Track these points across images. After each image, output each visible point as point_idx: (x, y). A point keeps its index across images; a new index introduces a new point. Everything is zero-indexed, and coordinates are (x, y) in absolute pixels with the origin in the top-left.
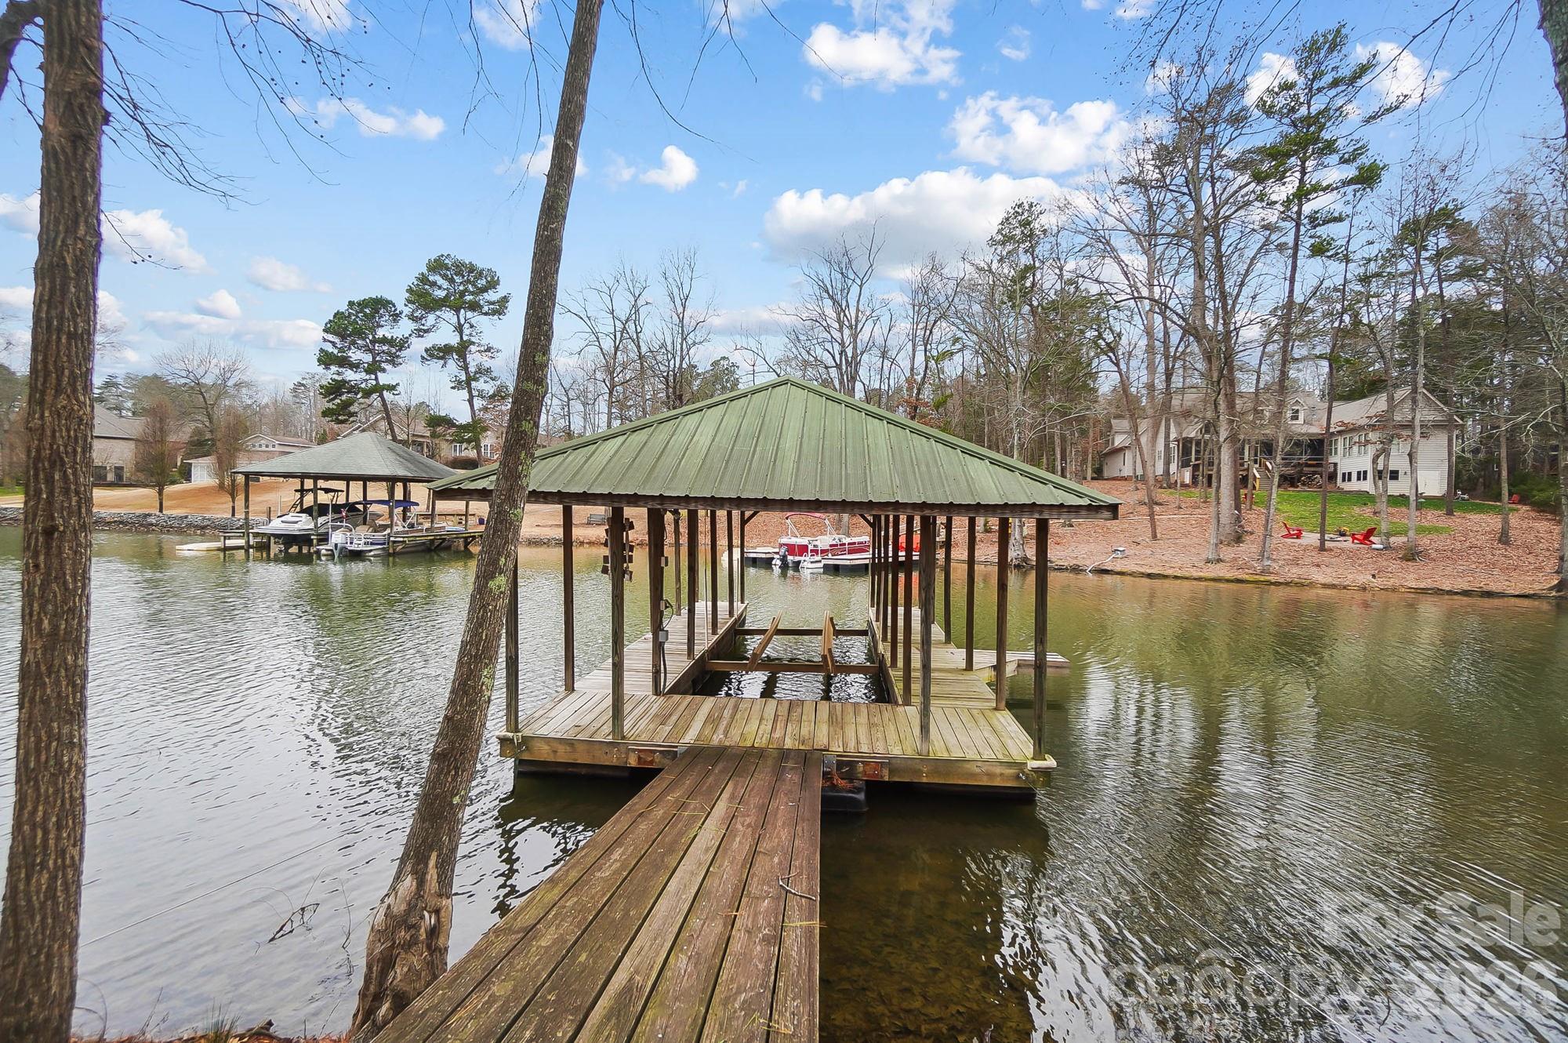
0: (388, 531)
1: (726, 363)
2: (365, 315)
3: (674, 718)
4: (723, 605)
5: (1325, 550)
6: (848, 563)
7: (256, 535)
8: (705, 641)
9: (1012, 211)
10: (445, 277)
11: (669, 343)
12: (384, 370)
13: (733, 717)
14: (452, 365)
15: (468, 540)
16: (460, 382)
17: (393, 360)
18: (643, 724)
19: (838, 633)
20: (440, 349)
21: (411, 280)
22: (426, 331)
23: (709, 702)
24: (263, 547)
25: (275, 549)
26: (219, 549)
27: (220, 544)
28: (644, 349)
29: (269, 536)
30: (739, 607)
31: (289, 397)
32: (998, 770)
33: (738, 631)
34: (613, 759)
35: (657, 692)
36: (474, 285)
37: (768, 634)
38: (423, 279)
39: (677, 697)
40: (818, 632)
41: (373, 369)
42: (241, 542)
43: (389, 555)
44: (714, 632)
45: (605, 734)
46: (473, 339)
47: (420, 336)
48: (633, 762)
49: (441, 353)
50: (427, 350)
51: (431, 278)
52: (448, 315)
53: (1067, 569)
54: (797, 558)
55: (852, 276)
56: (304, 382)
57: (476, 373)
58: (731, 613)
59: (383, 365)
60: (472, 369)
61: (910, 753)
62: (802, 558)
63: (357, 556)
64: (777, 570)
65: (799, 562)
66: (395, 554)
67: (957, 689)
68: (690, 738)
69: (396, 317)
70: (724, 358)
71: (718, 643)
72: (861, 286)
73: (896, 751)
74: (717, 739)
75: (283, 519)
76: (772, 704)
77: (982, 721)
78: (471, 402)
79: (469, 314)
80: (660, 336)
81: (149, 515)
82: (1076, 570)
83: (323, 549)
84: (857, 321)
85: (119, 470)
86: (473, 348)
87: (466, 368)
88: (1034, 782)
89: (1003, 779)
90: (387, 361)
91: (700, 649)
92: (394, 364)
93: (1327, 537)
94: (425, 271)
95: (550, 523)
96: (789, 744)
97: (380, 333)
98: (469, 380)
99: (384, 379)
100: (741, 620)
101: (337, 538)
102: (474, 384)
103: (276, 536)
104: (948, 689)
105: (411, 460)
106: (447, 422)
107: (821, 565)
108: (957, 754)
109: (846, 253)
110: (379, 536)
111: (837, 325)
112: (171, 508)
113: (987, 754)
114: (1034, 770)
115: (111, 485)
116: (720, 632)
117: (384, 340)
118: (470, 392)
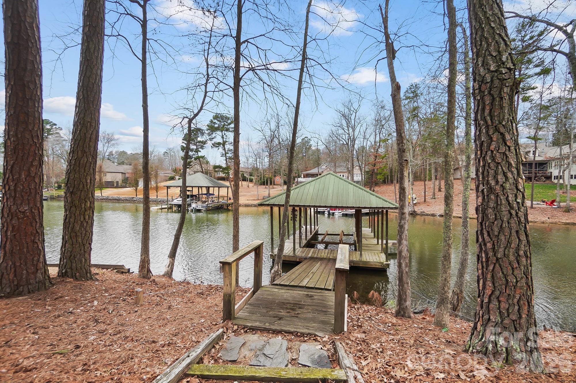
0: (207, 203)
1: (307, 139)
2: (194, 134)
3: (305, 252)
4: (313, 227)
5: (533, 208)
6: (350, 213)
7: (170, 204)
8: (309, 236)
9: (409, 88)
10: (218, 121)
11: (288, 138)
12: (200, 151)
13: (318, 252)
14: (221, 150)
15: (228, 205)
16: (223, 154)
17: (202, 147)
18: (299, 253)
19: (344, 235)
20: (217, 144)
21: (208, 123)
22: (213, 138)
23: (313, 249)
24: (171, 208)
25: (175, 209)
26: (160, 209)
27: (160, 207)
28: (281, 140)
29: (172, 205)
30: (317, 228)
31: (162, 156)
32: (377, 264)
33: (316, 234)
34: (294, 260)
35: (300, 247)
36: (227, 122)
37: (325, 235)
38: (211, 121)
39: (305, 248)
40: (339, 235)
41: (197, 151)
42: (166, 206)
43: (208, 210)
44: (311, 234)
45: (292, 254)
46: (227, 140)
47: (211, 140)
48: (298, 260)
49: (216, 145)
50: (213, 144)
51: (214, 121)
52: (219, 133)
53: (430, 215)
54: (333, 211)
55: (352, 109)
56: (167, 151)
57: (228, 151)
58: (315, 229)
59: (199, 149)
60: (226, 150)
61: (358, 260)
62: (335, 212)
63: (199, 211)
64: (326, 215)
65: (334, 213)
66: (209, 210)
67: (372, 248)
68: (310, 255)
69: (203, 134)
70: (306, 137)
71: (312, 237)
72: (356, 113)
73: (355, 259)
74: (315, 256)
75: (177, 199)
76: (327, 250)
77: (377, 255)
78: (226, 160)
79: (226, 132)
80: (285, 135)
81: (134, 198)
82: (433, 215)
83: (190, 209)
84: (354, 125)
85: (117, 182)
86: (227, 143)
87: (224, 149)
88: (385, 267)
89: (378, 266)
90: (200, 148)
91: (308, 238)
92: (202, 149)
93: (534, 202)
94: (212, 119)
95: (251, 199)
96: (331, 257)
97: (199, 139)
98: (226, 153)
99: (200, 154)
100: (317, 231)
101: (194, 205)
102: (227, 155)
103: (175, 205)
104: (370, 248)
105: (212, 181)
106: (220, 167)
107: (341, 214)
108: (368, 260)
109: (350, 101)
110: (205, 205)
111: (346, 128)
112: (139, 195)
113: (375, 261)
114: (385, 264)
115: (116, 187)
116: (313, 234)
117: (200, 142)
118: (226, 158)
